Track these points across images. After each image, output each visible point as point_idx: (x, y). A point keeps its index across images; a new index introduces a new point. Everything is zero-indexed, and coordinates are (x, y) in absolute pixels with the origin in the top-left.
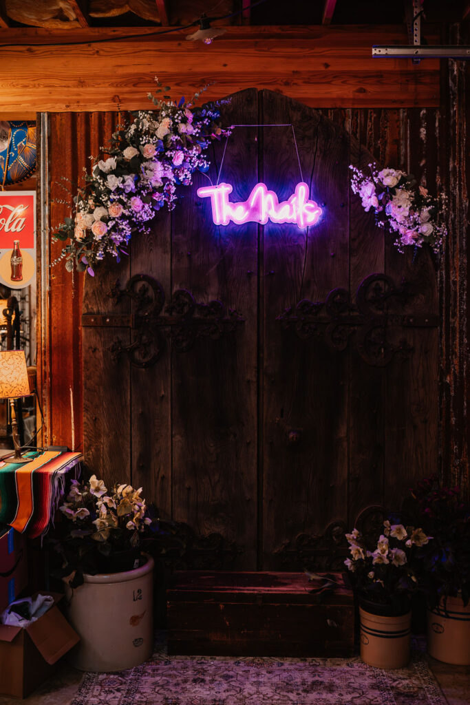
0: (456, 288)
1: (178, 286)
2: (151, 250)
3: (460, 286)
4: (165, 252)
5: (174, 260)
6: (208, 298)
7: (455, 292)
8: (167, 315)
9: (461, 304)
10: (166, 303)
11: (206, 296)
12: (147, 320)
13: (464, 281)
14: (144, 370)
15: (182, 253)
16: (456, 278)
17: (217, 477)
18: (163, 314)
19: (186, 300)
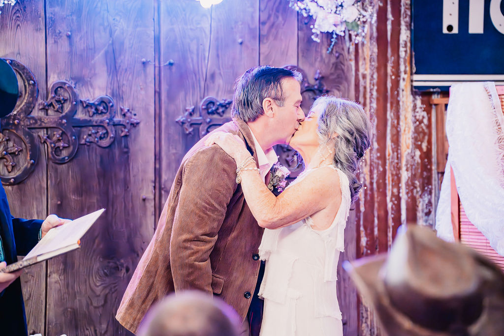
0: (365, 83)
1: (56, 76)
2: (19, 25)
3: (371, 80)
4: (38, 30)
5: (50, 41)
6: (94, 94)
7: (365, 88)
8: (42, 114)
9: (371, 102)
10: (39, 98)
11: (91, 90)
12: (16, 121)
13: (373, 74)
14: (10, 188)
15: (60, 33)
16: (366, 70)
17: (104, 326)
18: (36, 113)
19: (66, 95)
